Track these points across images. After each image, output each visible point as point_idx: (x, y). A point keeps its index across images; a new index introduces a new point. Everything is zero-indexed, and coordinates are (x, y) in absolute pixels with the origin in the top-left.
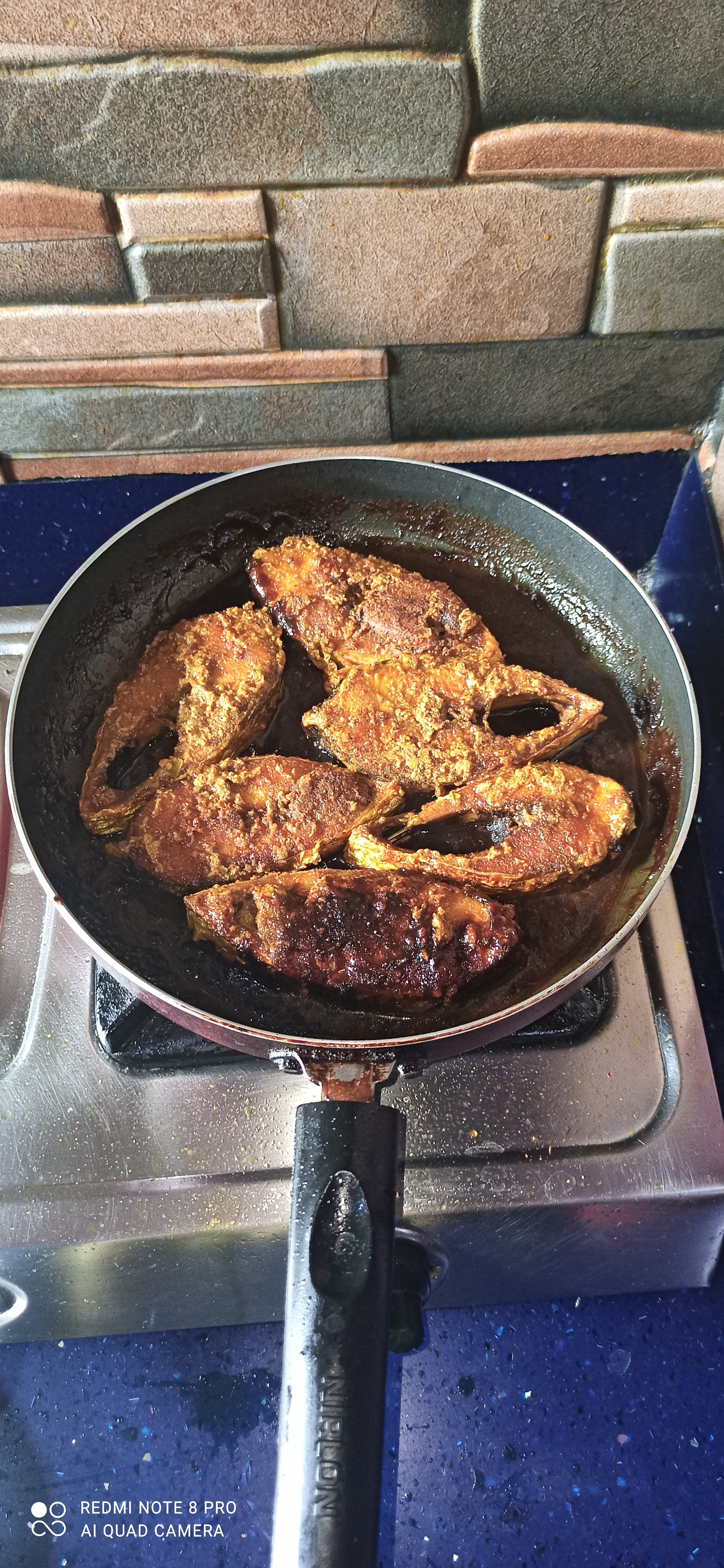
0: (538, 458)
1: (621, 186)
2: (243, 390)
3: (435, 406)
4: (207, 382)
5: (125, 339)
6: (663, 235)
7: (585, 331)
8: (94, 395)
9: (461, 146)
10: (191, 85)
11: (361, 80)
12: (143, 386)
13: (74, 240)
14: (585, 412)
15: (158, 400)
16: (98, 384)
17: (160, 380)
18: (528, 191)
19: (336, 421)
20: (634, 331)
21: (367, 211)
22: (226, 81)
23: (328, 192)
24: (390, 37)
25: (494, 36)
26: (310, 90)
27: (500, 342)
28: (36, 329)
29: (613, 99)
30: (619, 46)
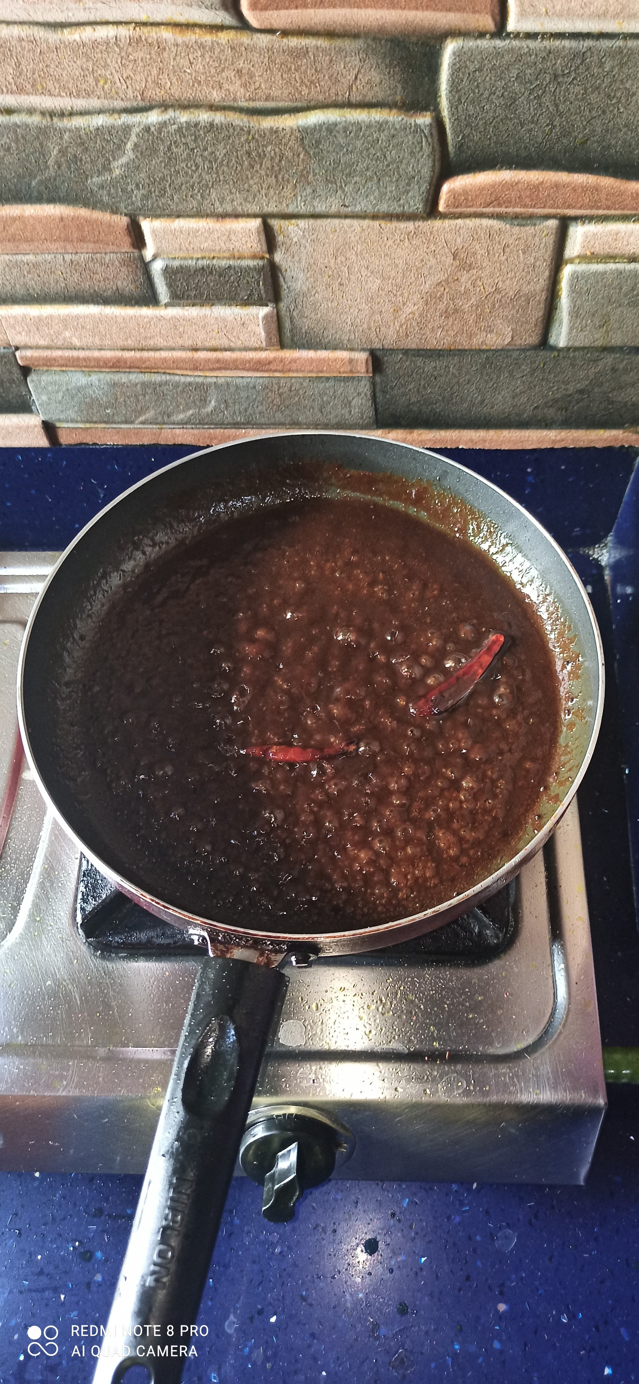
0: (504, 447)
1: (574, 224)
2: (249, 380)
3: (413, 400)
4: (218, 372)
5: (149, 335)
6: (611, 266)
7: (544, 343)
8: (124, 378)
9: (433, 188)
10: (202, 133)
11: (345, 132)
12: (164, 373)
13: (106, 253)
14: (546, 411)
15: (176, 385)
16: (127, 370)
17: (177, 369)
18: (491, 227)
19: (328, 408)
20: (588, 345)
21: (353, 238)
22: (231, 130)
23: (319, 222)
24: (370, 97)
25: (459, 99)
26: (302, 139)
27: (471, 350)
28: (75, 324)
29: (565, 153)
30: (569, 109)
